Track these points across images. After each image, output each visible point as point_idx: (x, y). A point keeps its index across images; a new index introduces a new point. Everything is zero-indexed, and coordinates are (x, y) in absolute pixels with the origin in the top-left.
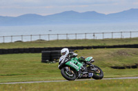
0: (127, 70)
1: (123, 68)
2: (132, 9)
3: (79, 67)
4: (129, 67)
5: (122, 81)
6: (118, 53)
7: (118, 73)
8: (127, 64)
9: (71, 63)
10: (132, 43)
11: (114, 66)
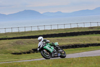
0: (23, 55)
1: (20, 54)
2: (25, 10)
3: (52, 49)
4: (25, 53)
5: (20, 63)
6: (17, 42)
7: (17, 57)
8: (23, 51)
9: (47, 47)
10: (26, 35)
11: (14, 52)
